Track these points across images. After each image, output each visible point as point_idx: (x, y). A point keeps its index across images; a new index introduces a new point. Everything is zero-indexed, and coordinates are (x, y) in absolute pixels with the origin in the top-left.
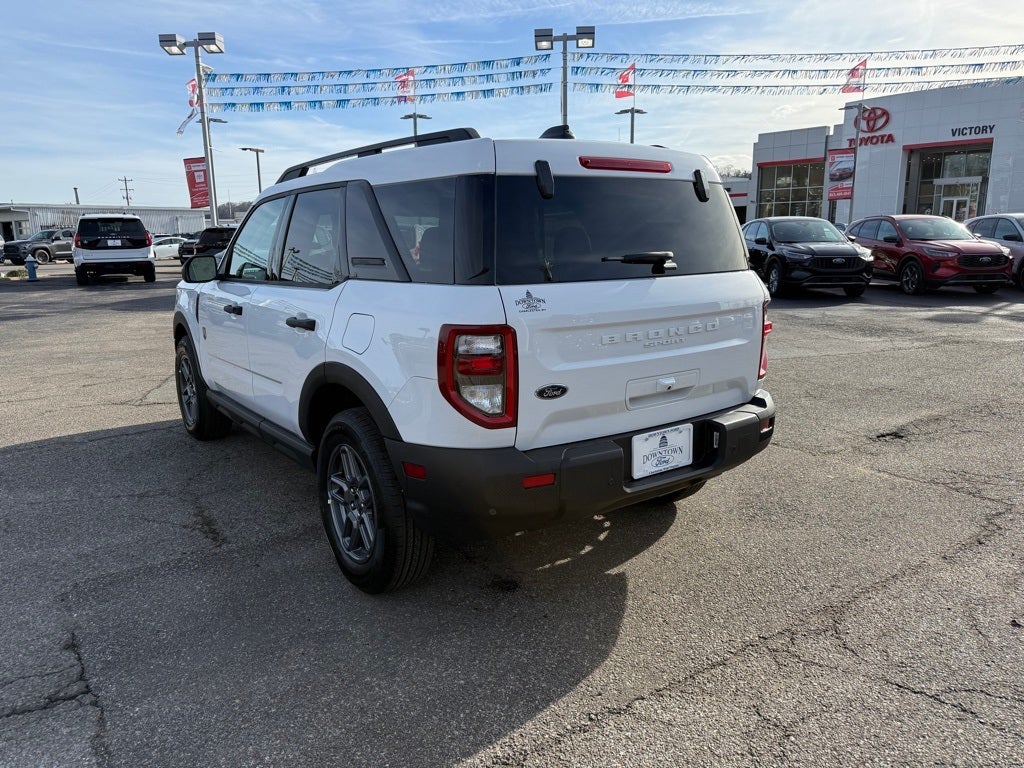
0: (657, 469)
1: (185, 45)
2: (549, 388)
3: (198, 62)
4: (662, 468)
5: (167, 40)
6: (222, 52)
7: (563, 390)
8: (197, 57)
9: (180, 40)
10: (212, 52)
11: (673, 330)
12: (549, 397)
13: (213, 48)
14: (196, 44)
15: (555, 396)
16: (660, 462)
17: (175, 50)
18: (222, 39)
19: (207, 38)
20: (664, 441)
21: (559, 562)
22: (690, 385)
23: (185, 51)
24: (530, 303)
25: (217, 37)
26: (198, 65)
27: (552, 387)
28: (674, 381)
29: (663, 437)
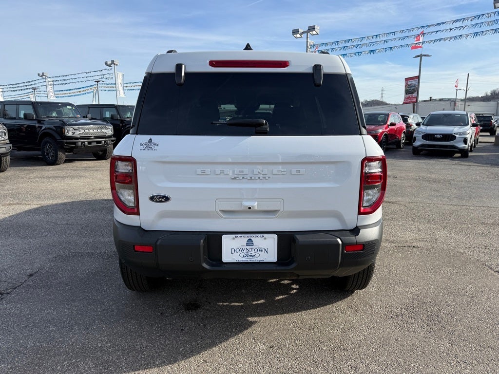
0: (244, 259)
1: (303, 33)
2: (157, 196)
3: (307, 40)
4: (248, 260)
5: (295, 32)
6: (318, 34)
7: (167, 199)
8: (307, 38)
9: (301, 31)
10: (314, 35)
11: (256, 171)
12: (156, 201)
13: (314, 32)
14: (307, 32)
15: (161, 201)
16: (246, 255)
17: (298, 36)
18: (319, 28)
19: (312, 28)
20: (250, 242)
21: (233, 304)
22: (276, 209)
23: (302, 36)
24: (149, 145)
25: (316, 27)
26: (307, 41)
27: (159, 196)
28: (255, 205)
29: (250, 240)
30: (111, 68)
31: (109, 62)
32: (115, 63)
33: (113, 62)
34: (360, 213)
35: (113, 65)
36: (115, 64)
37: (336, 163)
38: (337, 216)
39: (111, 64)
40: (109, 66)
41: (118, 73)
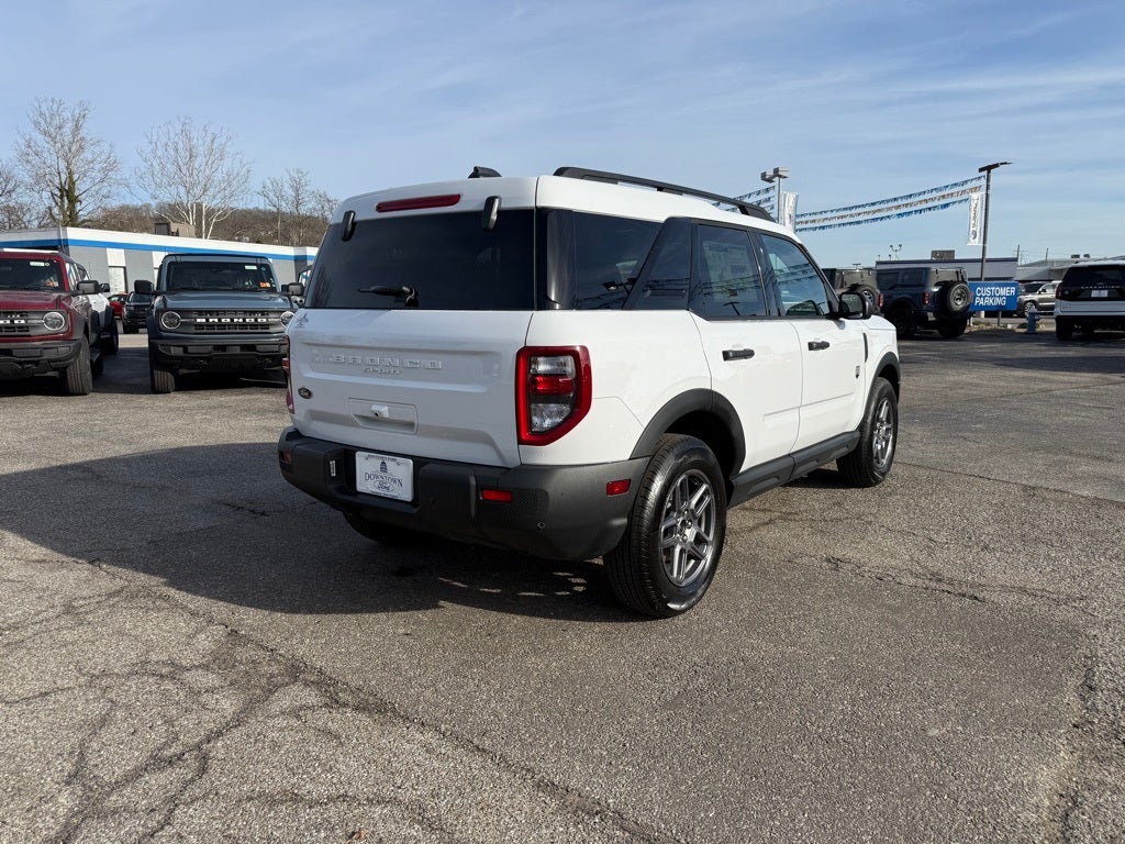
0: (378, 491)
4: (382, 492)
7: (310, 394)
11: (387, 361)
15: (306, 397)
16: (382, 486)
20: (384, 467)
24: (302, 322)
27: (304, 389)
28: (385, 411)
29: (383, 463)
30: (772, 185)
31: (770, 173)
32: (780, 173)
33: (776, 171)
34: (521, 442)
35: (776, 179)
36: (780, 176)
37: (481, 354)
38: (489, 441)
39: (774, 177)
40: (770, 180)
41: (785, 195)
